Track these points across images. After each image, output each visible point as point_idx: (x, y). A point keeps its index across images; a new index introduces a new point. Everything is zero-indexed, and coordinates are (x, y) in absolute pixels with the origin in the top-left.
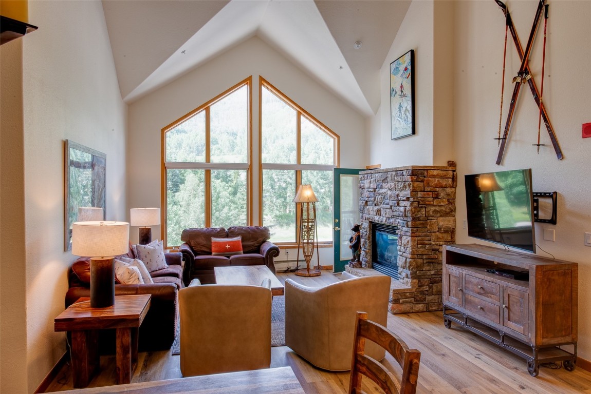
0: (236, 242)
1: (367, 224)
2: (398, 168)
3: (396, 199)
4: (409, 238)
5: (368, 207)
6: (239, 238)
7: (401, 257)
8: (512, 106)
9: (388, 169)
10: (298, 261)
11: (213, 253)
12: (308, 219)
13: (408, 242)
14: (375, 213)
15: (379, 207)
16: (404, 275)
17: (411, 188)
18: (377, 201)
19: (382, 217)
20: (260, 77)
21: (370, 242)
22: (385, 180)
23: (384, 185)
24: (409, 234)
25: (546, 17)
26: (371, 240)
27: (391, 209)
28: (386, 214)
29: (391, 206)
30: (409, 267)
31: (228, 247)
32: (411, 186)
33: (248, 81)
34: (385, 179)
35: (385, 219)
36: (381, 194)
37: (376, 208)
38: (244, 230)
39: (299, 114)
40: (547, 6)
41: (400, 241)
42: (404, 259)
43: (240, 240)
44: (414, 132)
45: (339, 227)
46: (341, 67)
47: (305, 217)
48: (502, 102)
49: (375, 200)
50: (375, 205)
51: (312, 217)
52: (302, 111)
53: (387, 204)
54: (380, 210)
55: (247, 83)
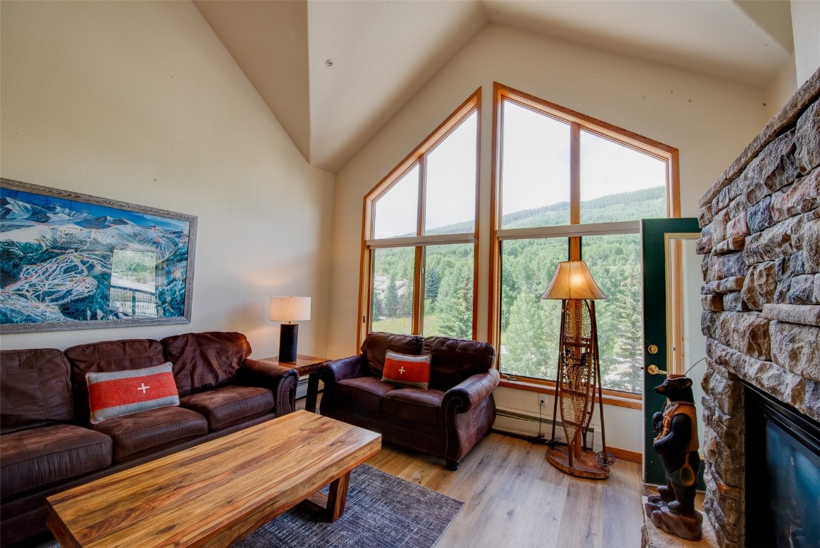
1: (725, 387)
5: (723, 316)
10: (554, 423)
11: (383, 378)
12: (578, 338)
14: (744, 344)
15: (761, 321)
18: (751, 290)
19: (772, 369)
20: (496, 84)
21: (734, 457)
23: (777, 199)
26: (741, 446)
28: (794, 356)
31: (402, 370)
34: (781, 167)
35: (790, 381)
36: (768, 250)
37: (750, 319)
39: (576, 128)
43: (428, 362)
47: (569, 331)
49: (739, 282)
50: (746, 309)
51: (586, 333)
54: (766, 334)
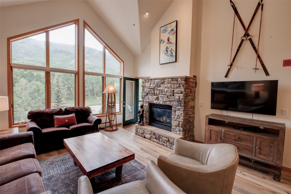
0: (71, 117)
1: (147, 105)
2: (174, 77)
3: (172, 92)
4: (182, 112)
5: (148, 96)
6: (73, 115)
7: (175, 121)
8: (238, 50)
9: (165, 78)
10: (106, 123)
11: (56, 126)
13: (181, 114)
14: (154, 99)
15: (158, 96)
16: (177, 130)
17: (184, 87)
18: (156, 93)
19: (159, 101)
20: (84, 21)
22: (163, 83)
23: (161, 85)
24: (182, 110)
25: (262, 10)
26: (149, 112)
27: (168, 97)
28: (163, 100)
29: (168, 96)
30: (182, 126)
31: (67, 121)
32: (184, 86)
33: (76, 22)
35: (162, 102)
36: (159, 90)
37: (155, 97)
38: (76, 109)
39: (105, 48)
40: (263, 5)
41: (175, 113)
42: (178, 122)
43: (75, 116)
44: (176, 61)
45: (125, 105)
46: (134, 25)
47: (110, 101)
48: (232, 49)
49: (154, 93)
50: (155, 95)
51: (113, 101)
52: (107, 46)
53: (165, 95)
54: (159, 98)
55: (75, 23)
